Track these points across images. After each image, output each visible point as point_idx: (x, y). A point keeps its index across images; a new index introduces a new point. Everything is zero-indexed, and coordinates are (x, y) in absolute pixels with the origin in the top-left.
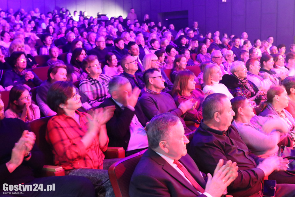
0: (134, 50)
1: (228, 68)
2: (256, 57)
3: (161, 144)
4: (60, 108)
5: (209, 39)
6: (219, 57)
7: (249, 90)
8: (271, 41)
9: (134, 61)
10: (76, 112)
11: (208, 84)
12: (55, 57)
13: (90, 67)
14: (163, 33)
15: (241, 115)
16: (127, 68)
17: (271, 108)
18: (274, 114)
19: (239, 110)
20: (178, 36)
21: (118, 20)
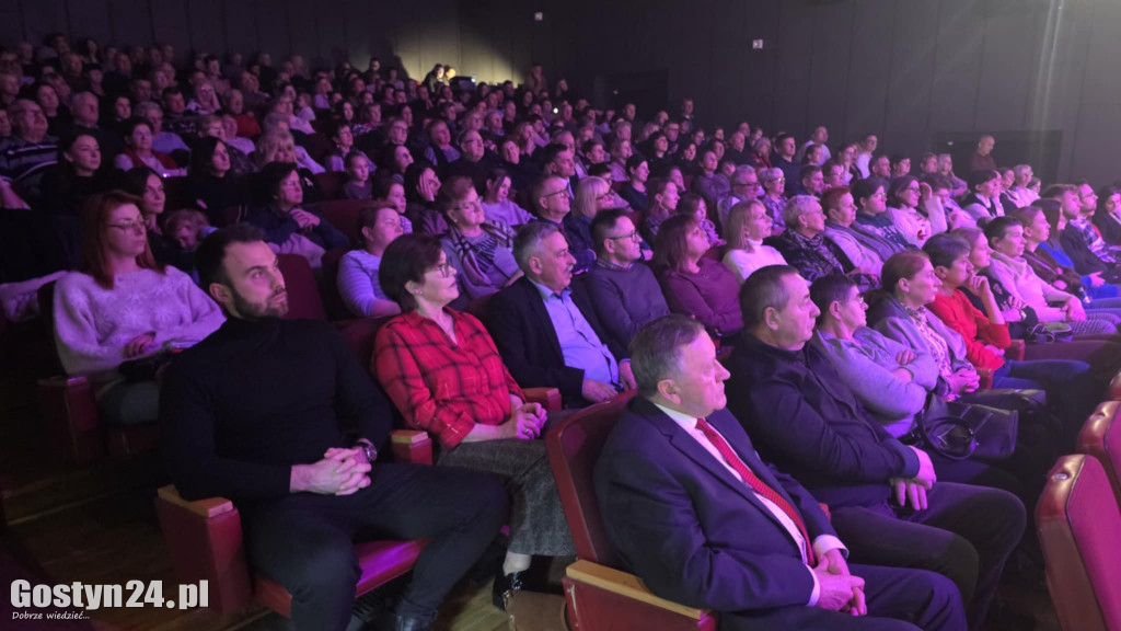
0: (563, 161)
1: (775, 208)
2: (839, 183)
3: (662, 386)
4: (407, 293)
5: (719, 140)
6: (749, 185)
7: (827, 262)
8: (870, 144)
9: (560, 192)
10: (445, 310)
11: (740, 247)
12: (360, 180)
13: (457, 209)
14: (613, 125)
15: (835, 319)
16: (545, 206)
17: (891, 303)
18: (901, 317)
19: (832, 307)
20: (647, 134)
21: (500, 92)
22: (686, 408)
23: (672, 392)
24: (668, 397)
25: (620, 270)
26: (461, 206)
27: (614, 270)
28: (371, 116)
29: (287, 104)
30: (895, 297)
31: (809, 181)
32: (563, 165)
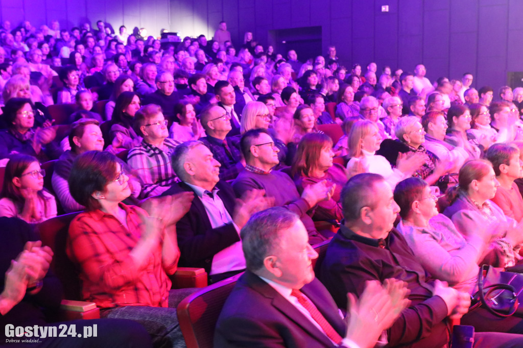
3: (267, 262)
4: (93, 199)
9: (223, 116)
13: (149, 125)
14: (278, 65)
15: (417, 213)
16: (212, 128)
19: (414, 205)
21: (196, 43)
22: (283, 280)
23: (273, 266)
24: (271, 270)
25: (262, 173)
26: (152, 123)
27: (257, 173)
28: (96, 63)
29: (39, 55)
30: (468, 194)
31: (415, 107)
32: (225, 97)
